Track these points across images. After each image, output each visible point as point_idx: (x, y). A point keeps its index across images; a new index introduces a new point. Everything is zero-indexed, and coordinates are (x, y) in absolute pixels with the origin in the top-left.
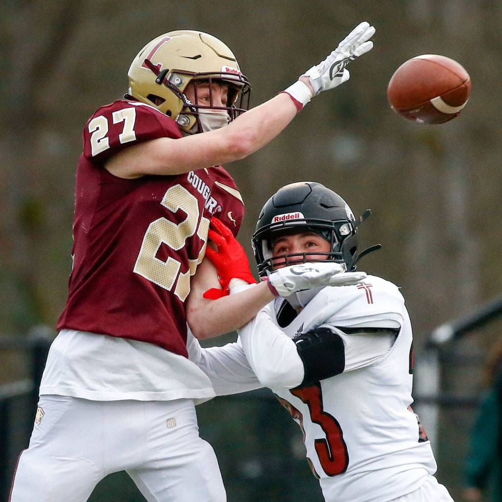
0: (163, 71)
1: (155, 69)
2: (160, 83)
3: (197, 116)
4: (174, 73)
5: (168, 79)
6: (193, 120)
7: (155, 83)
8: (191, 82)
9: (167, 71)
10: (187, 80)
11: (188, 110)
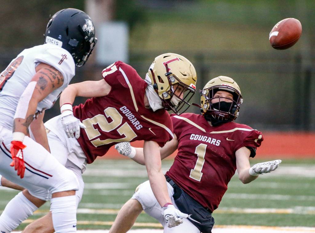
0: (170, 72)
1: (168, 70)
2: (166, 76)
3: (172, 97)
4: (174, 76)
5: (170, 77)
6: (169, 97)
7: (164, 74)
8: (178, 83)
9: (172, 73)
10: (176, 81)
11: (170, 93)
